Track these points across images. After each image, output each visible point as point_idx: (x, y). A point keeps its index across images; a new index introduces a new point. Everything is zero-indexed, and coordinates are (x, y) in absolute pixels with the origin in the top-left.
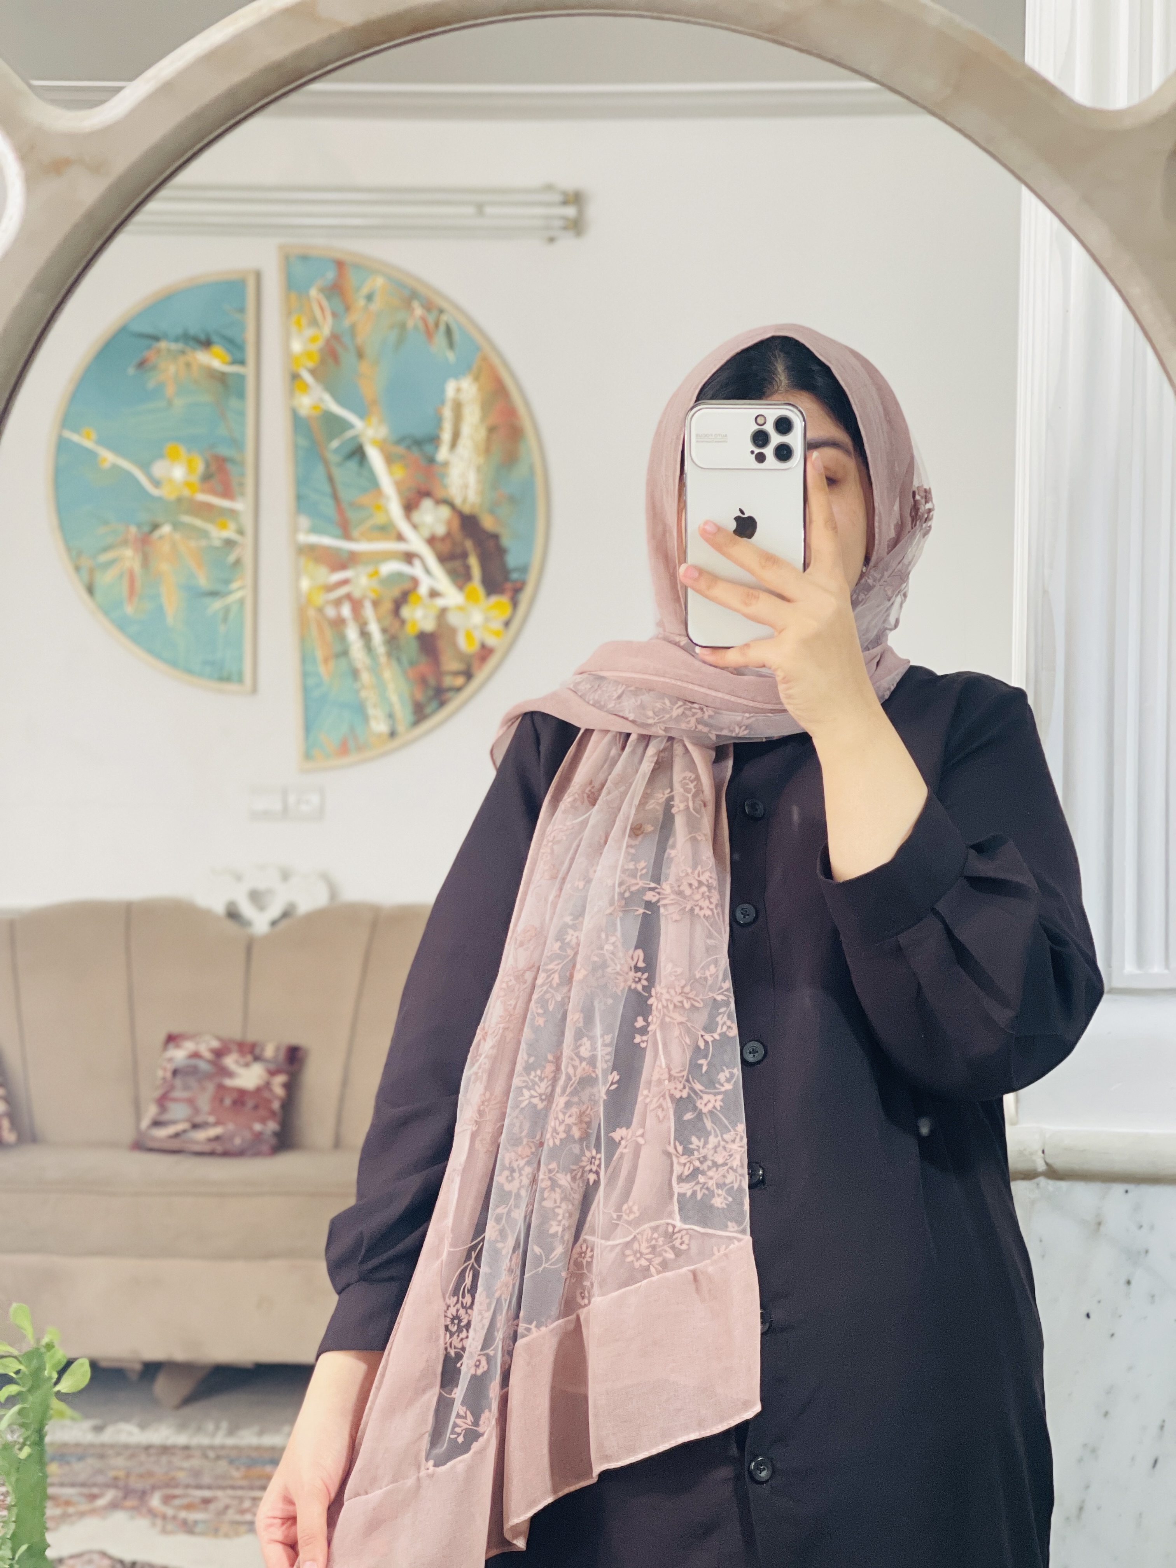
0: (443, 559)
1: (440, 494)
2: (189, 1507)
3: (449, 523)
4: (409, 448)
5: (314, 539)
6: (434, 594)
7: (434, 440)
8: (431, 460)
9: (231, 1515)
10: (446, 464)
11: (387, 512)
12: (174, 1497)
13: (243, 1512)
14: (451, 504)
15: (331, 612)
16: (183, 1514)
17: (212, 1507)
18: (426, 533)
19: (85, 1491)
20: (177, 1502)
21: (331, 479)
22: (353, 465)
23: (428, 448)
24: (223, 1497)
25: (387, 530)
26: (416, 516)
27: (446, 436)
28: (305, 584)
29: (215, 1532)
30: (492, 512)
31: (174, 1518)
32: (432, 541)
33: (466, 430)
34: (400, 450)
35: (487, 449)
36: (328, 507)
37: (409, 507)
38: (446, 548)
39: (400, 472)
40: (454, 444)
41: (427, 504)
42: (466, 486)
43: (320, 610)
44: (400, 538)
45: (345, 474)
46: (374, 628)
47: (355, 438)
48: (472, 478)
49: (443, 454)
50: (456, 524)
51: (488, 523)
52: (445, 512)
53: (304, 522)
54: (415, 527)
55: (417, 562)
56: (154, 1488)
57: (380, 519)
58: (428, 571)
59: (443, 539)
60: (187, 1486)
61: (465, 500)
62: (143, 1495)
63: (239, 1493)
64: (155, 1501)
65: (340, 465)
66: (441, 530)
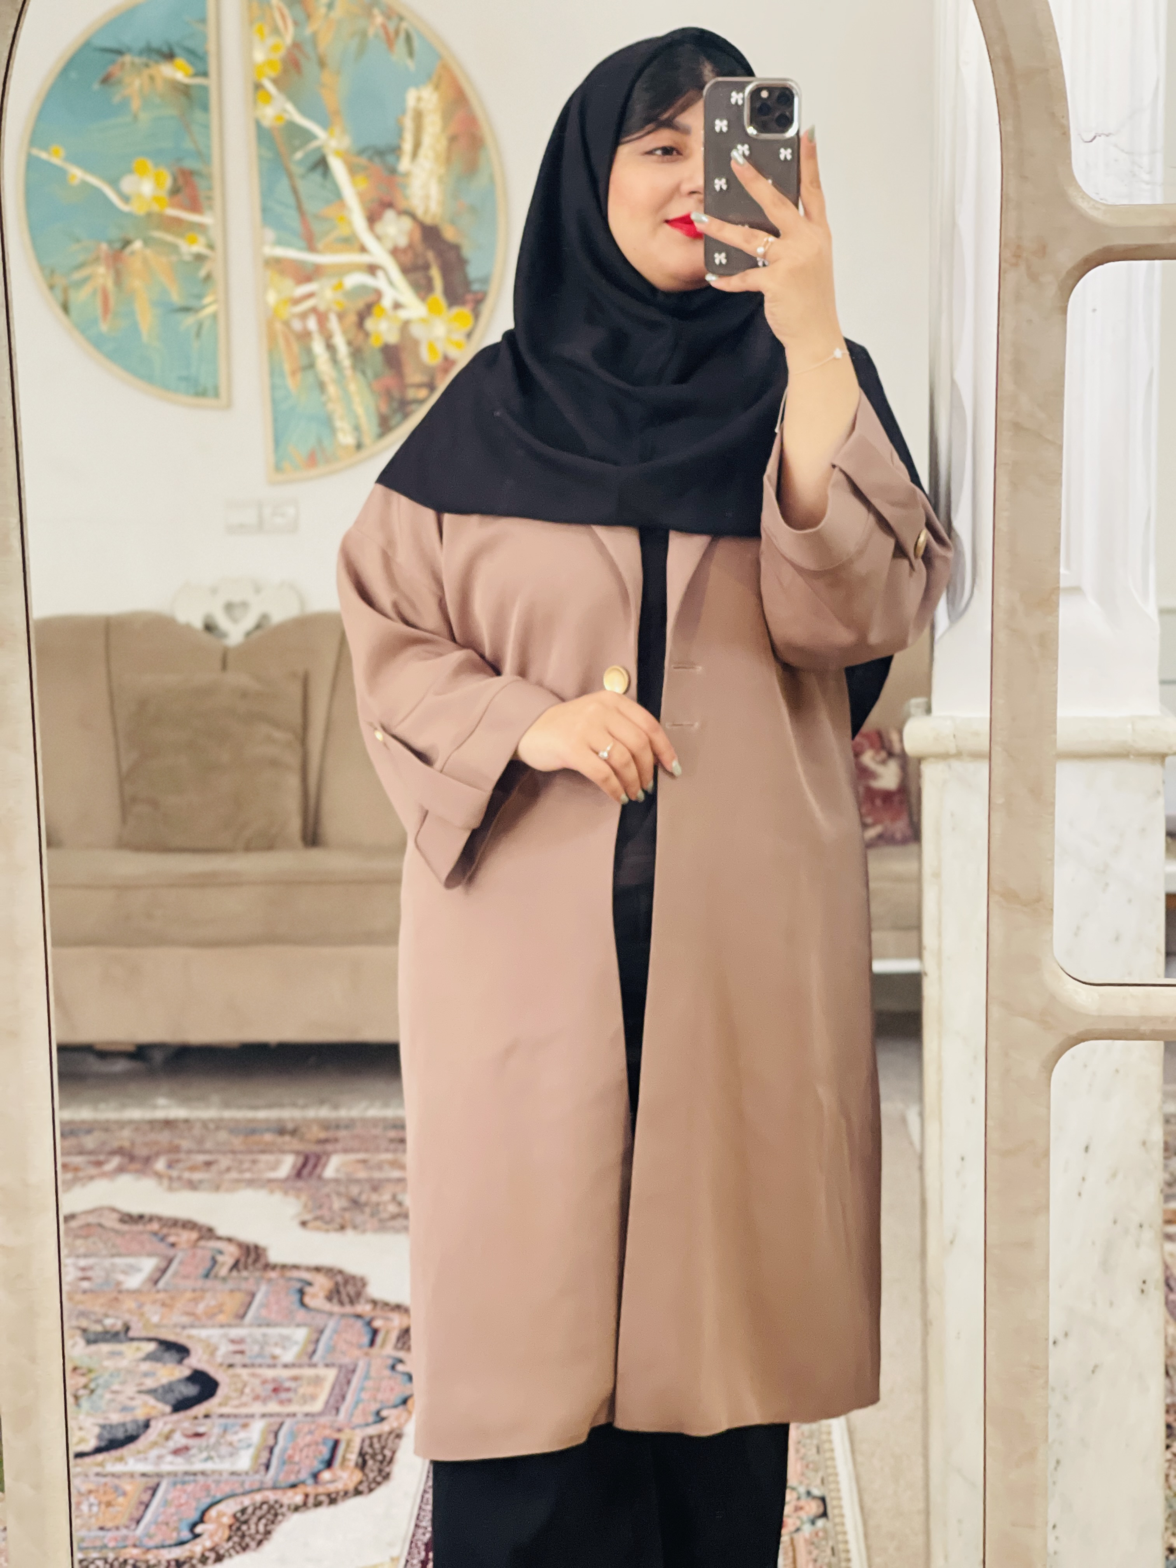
0: (406, 270)
1: (402, 204)
2: (193, 1168)
3: (411, 235)
4: (370, 159)
5: (280, 252)
6: (397, 306)
7: (396, 150)
8: (393, 171)
9: (234, 1175)
10: (407, 175)
11: (350, 223)
12: (178, 1161)
13: (241, 1171)
14: (413, 216)
15: (297, 325)
16: (187, 1175)
17: (214, 1168)
18: (390, 245)
19: (92, 1158)
20: (181, 1165)
21: (295, 191)
22: (316, 177)
23: (390, 159)
24: (225, 1161)
25: (351, 242)
26: (379, 227)
27: (407, 146)
28: (272, 298)
29: (217, 1188)
30: (453, 222)
31: (179, 1178)
32: (395, 252)
33: (427, 140)
34: (363, 161)
35: (448, 160)
36: (292, 219)
37: (373, 219)
38: (408, 259)
39: (363, 184)
40: (415, 154)
41: (389, 215)
42: (427, 197)
43: (287, 324)
44: (363, 249)
45: (309, 186)
46: (340, 342)
47: (319, 149)
48: (434, 190)
49: (404, 164)
50: (418, 235)
51: (449, 234)
52: (407, 223)
53: (270, 234)
54: (379, 238)
55: (380, 274)
56: (158, 1154)
57: (344, 231)
58: (391, 283)
59: (405, 251)
60: (189, 1152)
61: (426, 211)
62: (148, 1160)
63: (240, 1157)
64: (160, 1165)
65: (303, 177)
66: (403, 242)
